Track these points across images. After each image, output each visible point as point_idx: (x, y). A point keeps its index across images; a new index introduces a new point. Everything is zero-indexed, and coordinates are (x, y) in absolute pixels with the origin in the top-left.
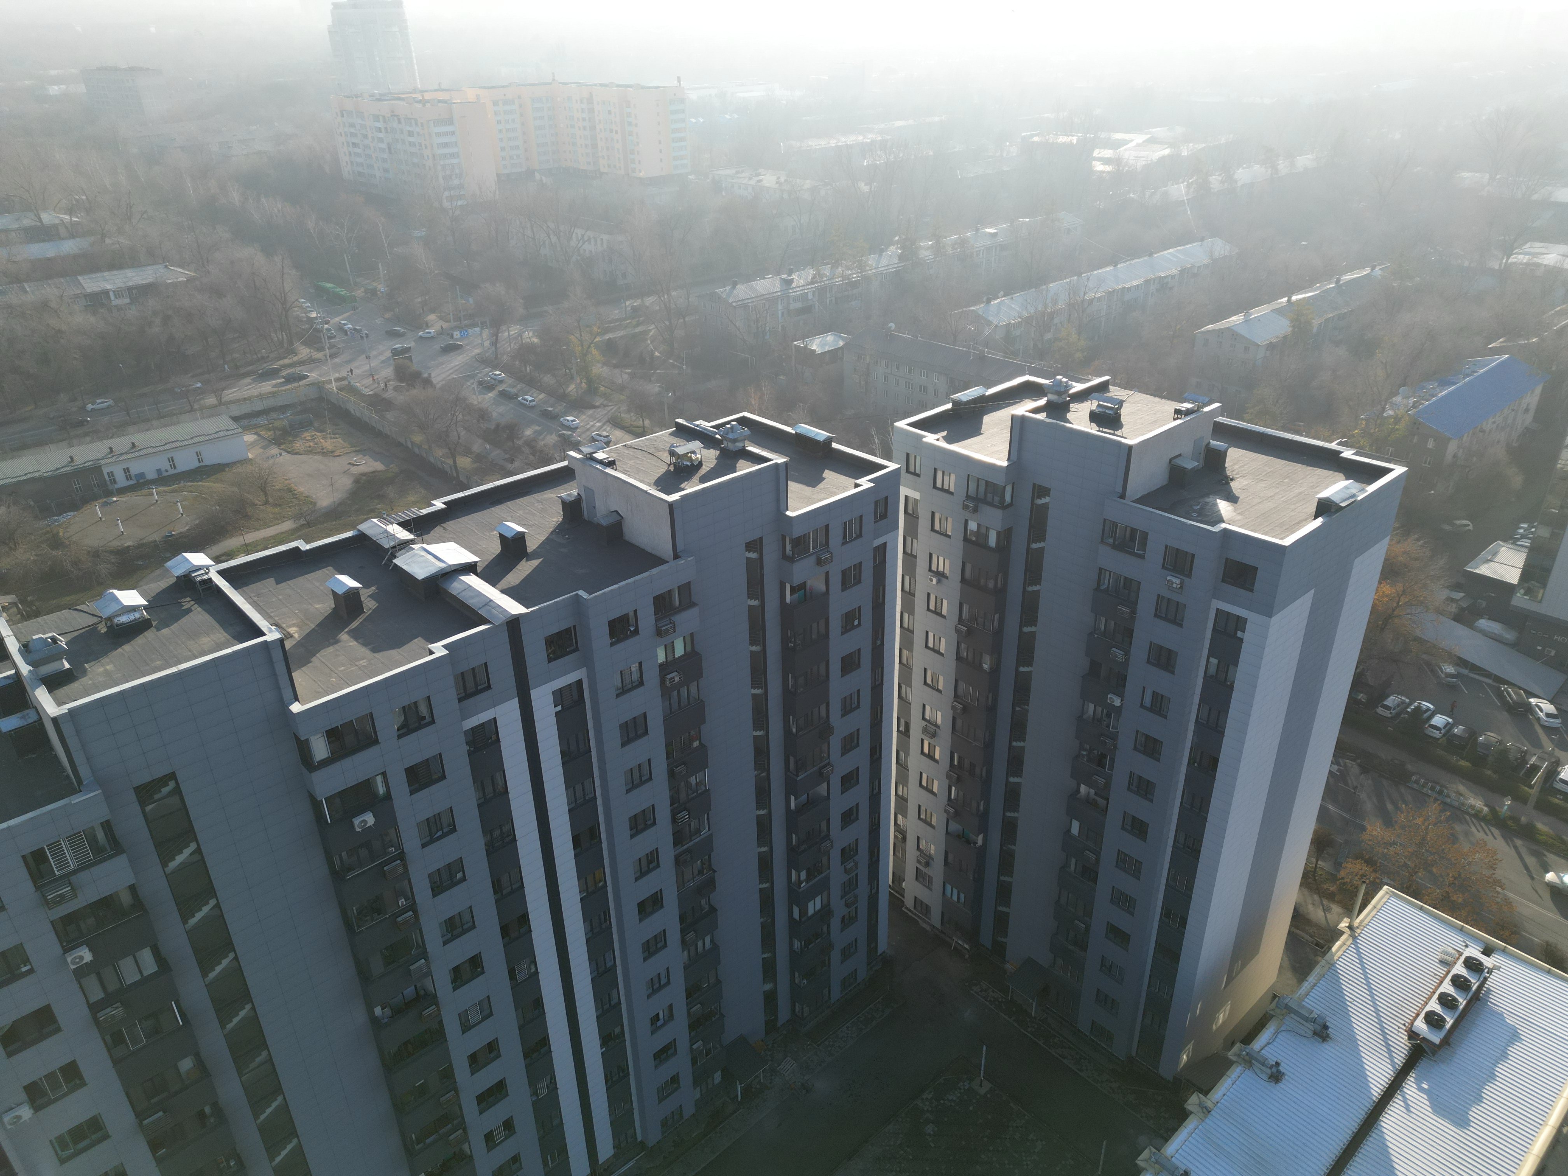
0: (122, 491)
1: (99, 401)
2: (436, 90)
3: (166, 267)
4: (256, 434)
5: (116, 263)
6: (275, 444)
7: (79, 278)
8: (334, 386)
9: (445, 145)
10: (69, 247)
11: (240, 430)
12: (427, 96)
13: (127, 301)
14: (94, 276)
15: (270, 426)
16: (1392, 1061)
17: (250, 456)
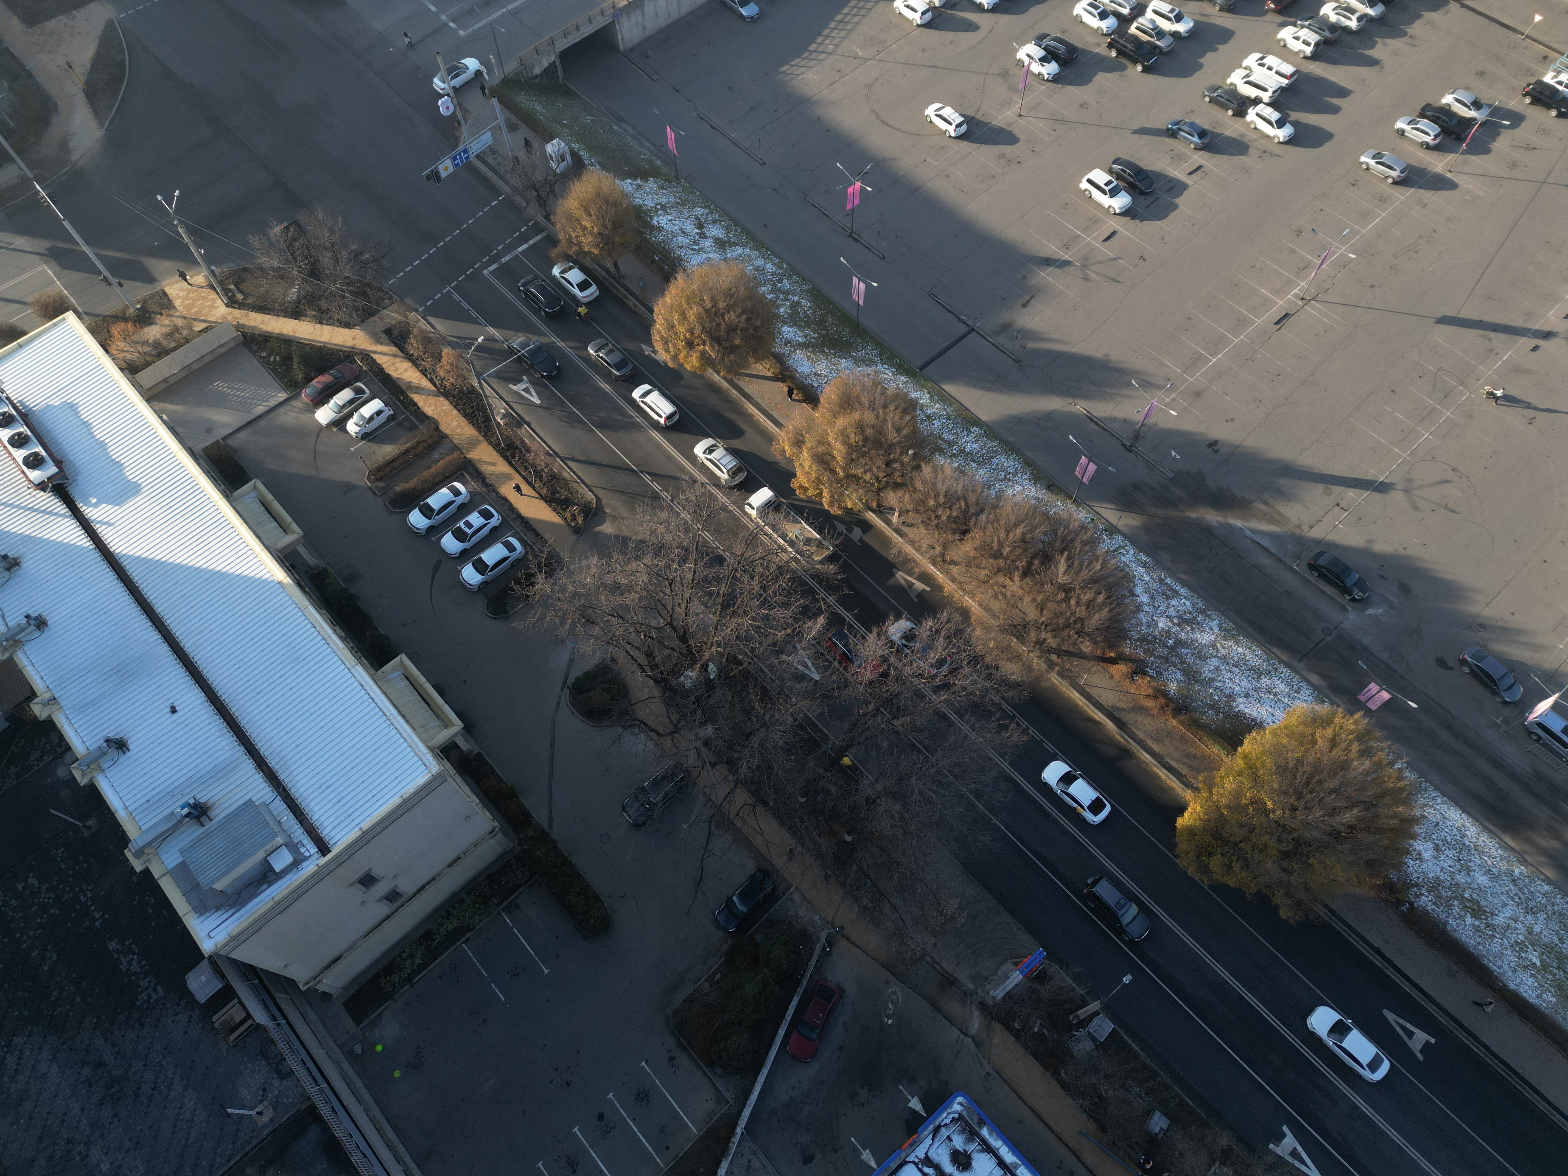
16: (61, 515)
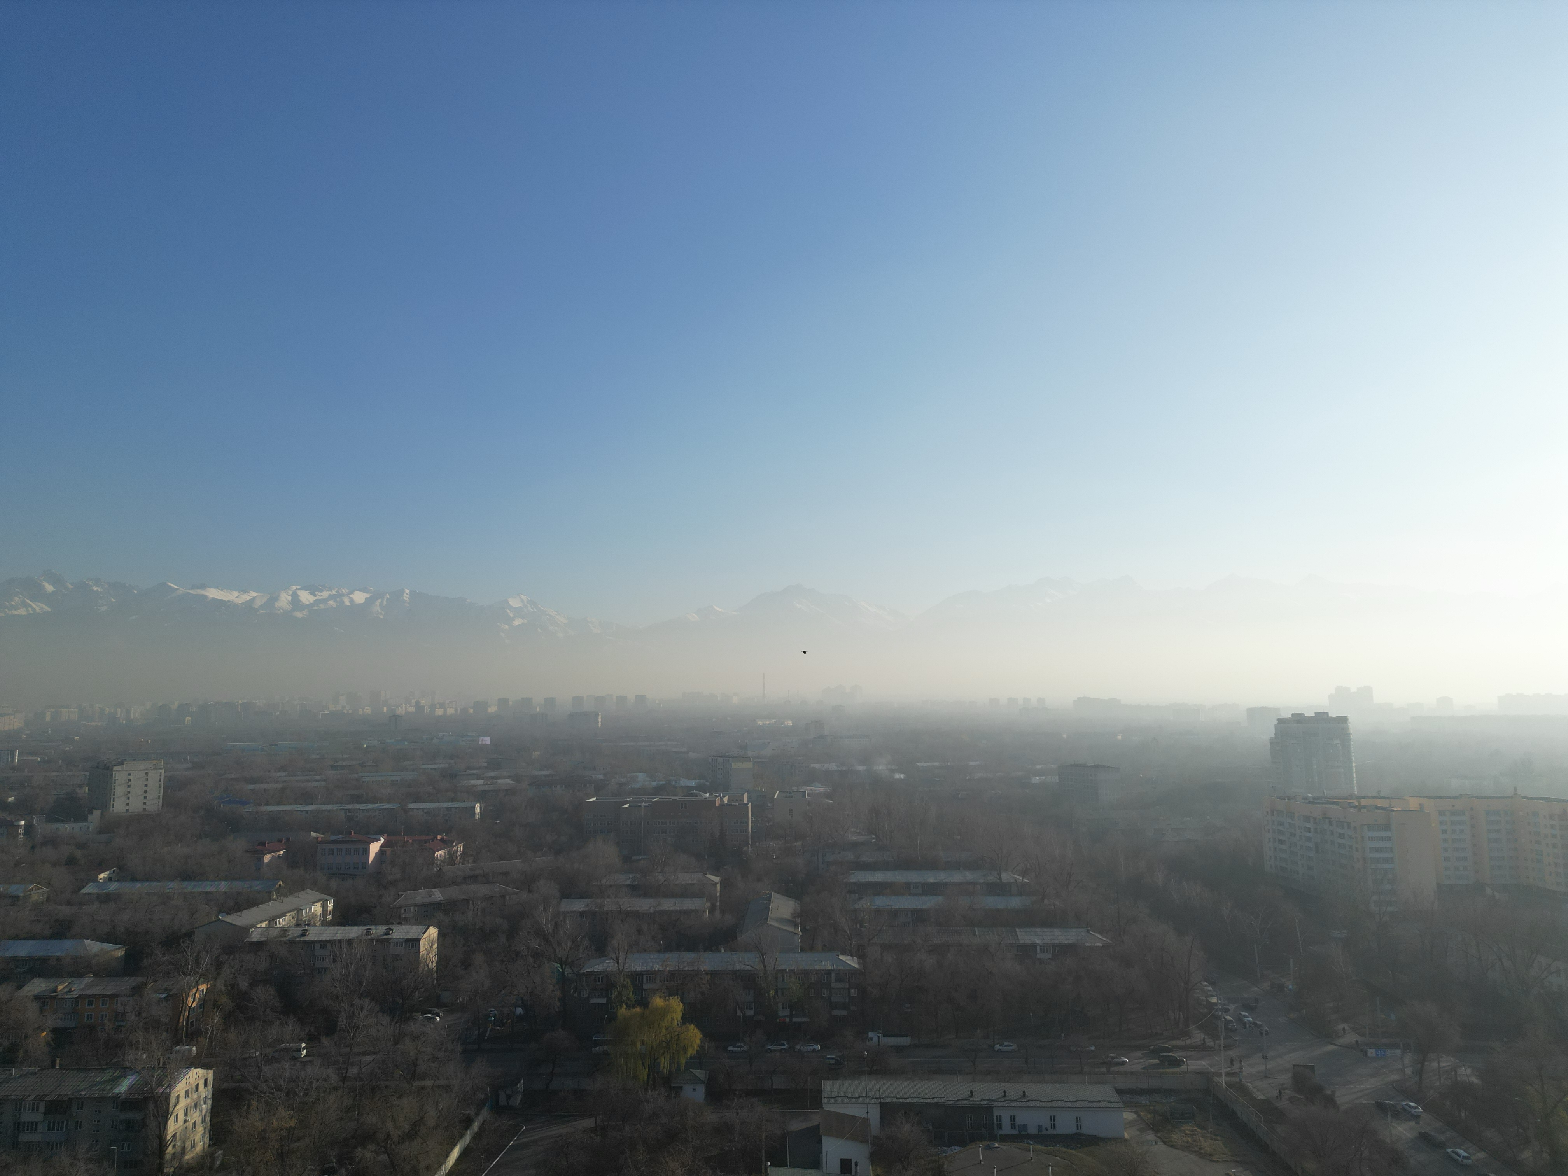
0: (1005, 1139)
1: (1006, 1043)
2: (1374, 798)
3: (1088, 931)
4: (1136, 1113)
5: (1049, 921)
6: (1153, 1129)
7: (1017, 930)
8: (1223, 1080)
9: (1379, 850)
10: (1015, 902)
11: (1121, 1105)
12: (1364, 802)
13: (1050, 956)
14: (1028, 930)
15: (1151, 1108)
17: (1126, 1136)
